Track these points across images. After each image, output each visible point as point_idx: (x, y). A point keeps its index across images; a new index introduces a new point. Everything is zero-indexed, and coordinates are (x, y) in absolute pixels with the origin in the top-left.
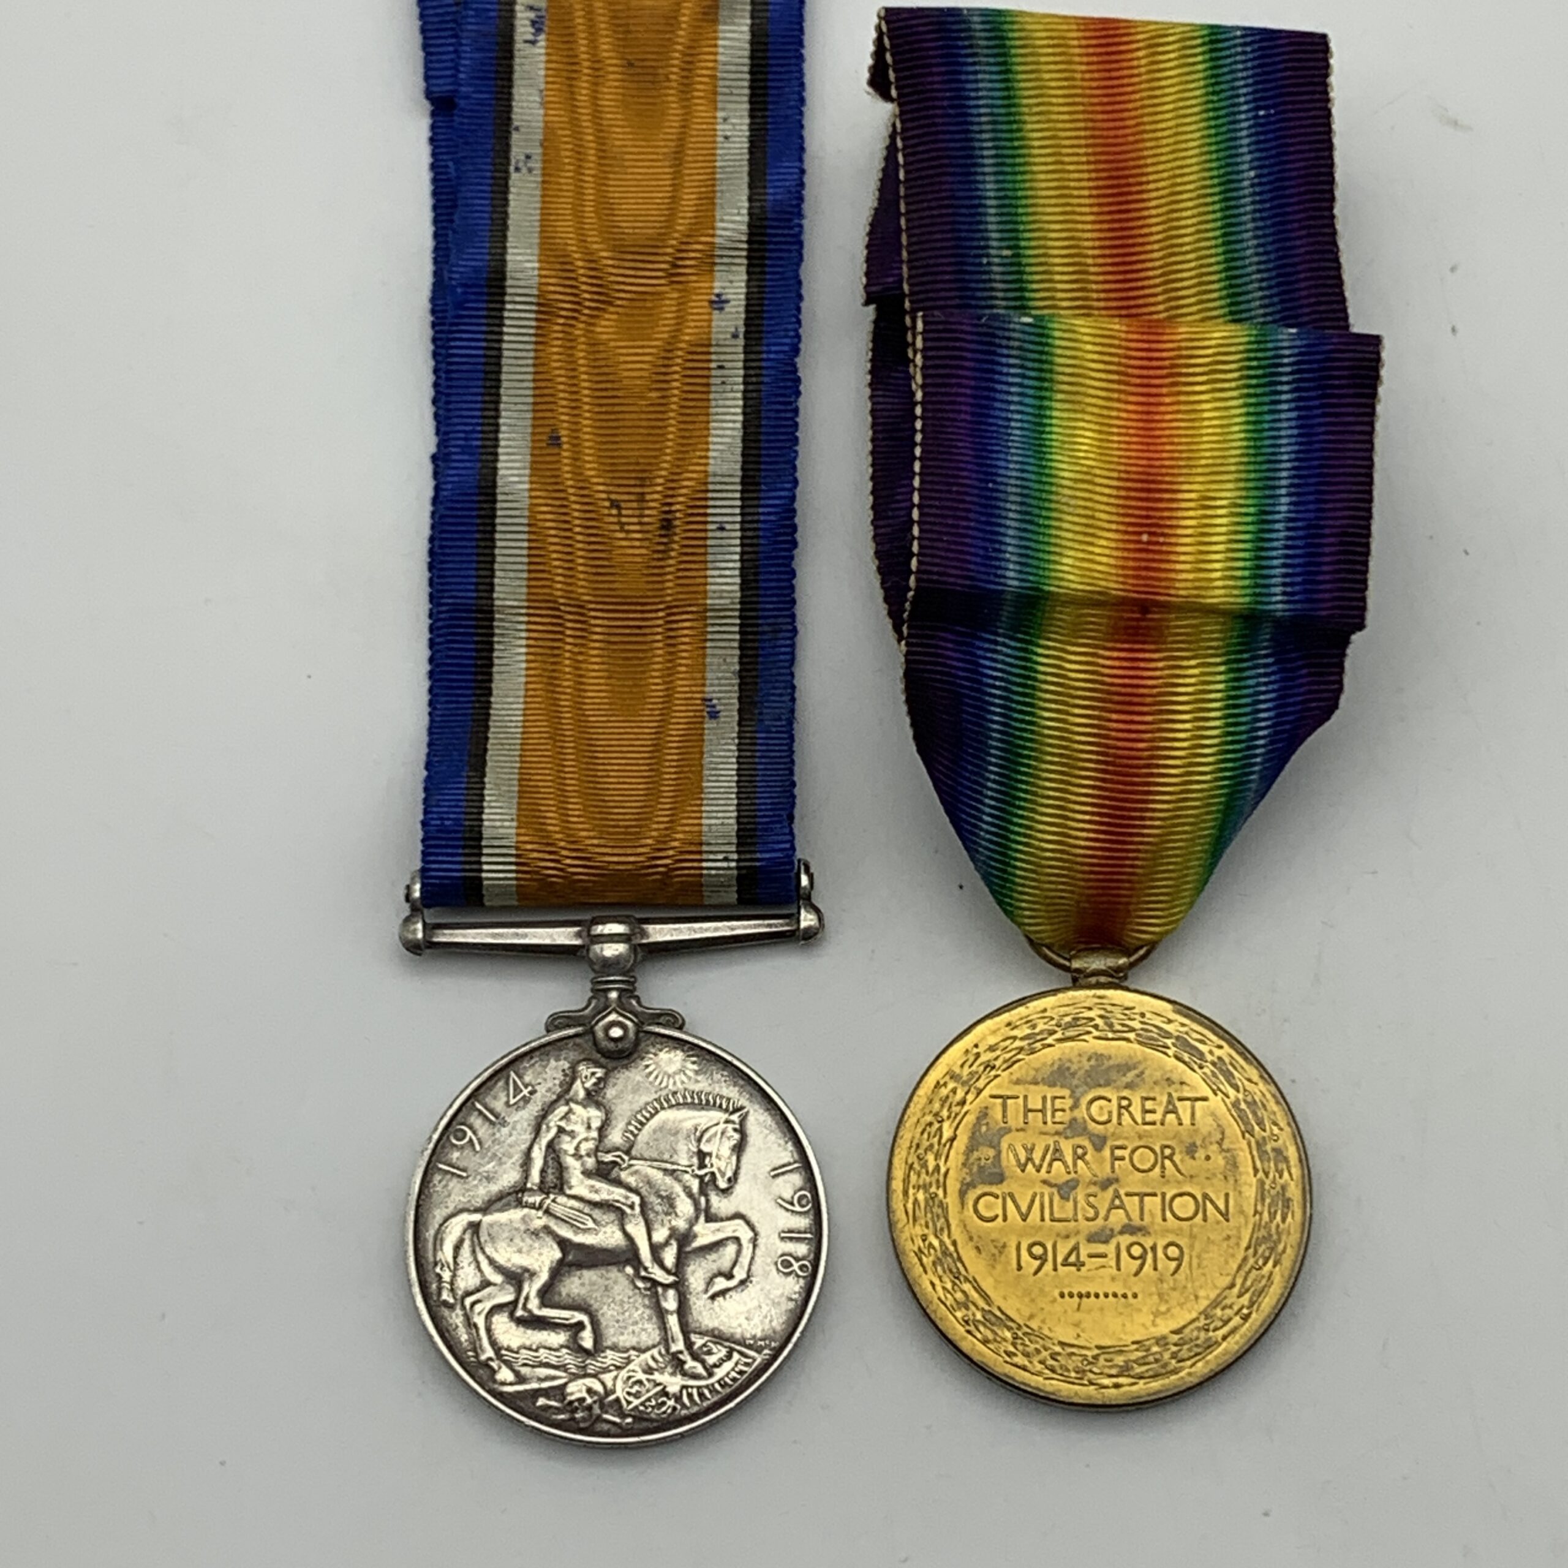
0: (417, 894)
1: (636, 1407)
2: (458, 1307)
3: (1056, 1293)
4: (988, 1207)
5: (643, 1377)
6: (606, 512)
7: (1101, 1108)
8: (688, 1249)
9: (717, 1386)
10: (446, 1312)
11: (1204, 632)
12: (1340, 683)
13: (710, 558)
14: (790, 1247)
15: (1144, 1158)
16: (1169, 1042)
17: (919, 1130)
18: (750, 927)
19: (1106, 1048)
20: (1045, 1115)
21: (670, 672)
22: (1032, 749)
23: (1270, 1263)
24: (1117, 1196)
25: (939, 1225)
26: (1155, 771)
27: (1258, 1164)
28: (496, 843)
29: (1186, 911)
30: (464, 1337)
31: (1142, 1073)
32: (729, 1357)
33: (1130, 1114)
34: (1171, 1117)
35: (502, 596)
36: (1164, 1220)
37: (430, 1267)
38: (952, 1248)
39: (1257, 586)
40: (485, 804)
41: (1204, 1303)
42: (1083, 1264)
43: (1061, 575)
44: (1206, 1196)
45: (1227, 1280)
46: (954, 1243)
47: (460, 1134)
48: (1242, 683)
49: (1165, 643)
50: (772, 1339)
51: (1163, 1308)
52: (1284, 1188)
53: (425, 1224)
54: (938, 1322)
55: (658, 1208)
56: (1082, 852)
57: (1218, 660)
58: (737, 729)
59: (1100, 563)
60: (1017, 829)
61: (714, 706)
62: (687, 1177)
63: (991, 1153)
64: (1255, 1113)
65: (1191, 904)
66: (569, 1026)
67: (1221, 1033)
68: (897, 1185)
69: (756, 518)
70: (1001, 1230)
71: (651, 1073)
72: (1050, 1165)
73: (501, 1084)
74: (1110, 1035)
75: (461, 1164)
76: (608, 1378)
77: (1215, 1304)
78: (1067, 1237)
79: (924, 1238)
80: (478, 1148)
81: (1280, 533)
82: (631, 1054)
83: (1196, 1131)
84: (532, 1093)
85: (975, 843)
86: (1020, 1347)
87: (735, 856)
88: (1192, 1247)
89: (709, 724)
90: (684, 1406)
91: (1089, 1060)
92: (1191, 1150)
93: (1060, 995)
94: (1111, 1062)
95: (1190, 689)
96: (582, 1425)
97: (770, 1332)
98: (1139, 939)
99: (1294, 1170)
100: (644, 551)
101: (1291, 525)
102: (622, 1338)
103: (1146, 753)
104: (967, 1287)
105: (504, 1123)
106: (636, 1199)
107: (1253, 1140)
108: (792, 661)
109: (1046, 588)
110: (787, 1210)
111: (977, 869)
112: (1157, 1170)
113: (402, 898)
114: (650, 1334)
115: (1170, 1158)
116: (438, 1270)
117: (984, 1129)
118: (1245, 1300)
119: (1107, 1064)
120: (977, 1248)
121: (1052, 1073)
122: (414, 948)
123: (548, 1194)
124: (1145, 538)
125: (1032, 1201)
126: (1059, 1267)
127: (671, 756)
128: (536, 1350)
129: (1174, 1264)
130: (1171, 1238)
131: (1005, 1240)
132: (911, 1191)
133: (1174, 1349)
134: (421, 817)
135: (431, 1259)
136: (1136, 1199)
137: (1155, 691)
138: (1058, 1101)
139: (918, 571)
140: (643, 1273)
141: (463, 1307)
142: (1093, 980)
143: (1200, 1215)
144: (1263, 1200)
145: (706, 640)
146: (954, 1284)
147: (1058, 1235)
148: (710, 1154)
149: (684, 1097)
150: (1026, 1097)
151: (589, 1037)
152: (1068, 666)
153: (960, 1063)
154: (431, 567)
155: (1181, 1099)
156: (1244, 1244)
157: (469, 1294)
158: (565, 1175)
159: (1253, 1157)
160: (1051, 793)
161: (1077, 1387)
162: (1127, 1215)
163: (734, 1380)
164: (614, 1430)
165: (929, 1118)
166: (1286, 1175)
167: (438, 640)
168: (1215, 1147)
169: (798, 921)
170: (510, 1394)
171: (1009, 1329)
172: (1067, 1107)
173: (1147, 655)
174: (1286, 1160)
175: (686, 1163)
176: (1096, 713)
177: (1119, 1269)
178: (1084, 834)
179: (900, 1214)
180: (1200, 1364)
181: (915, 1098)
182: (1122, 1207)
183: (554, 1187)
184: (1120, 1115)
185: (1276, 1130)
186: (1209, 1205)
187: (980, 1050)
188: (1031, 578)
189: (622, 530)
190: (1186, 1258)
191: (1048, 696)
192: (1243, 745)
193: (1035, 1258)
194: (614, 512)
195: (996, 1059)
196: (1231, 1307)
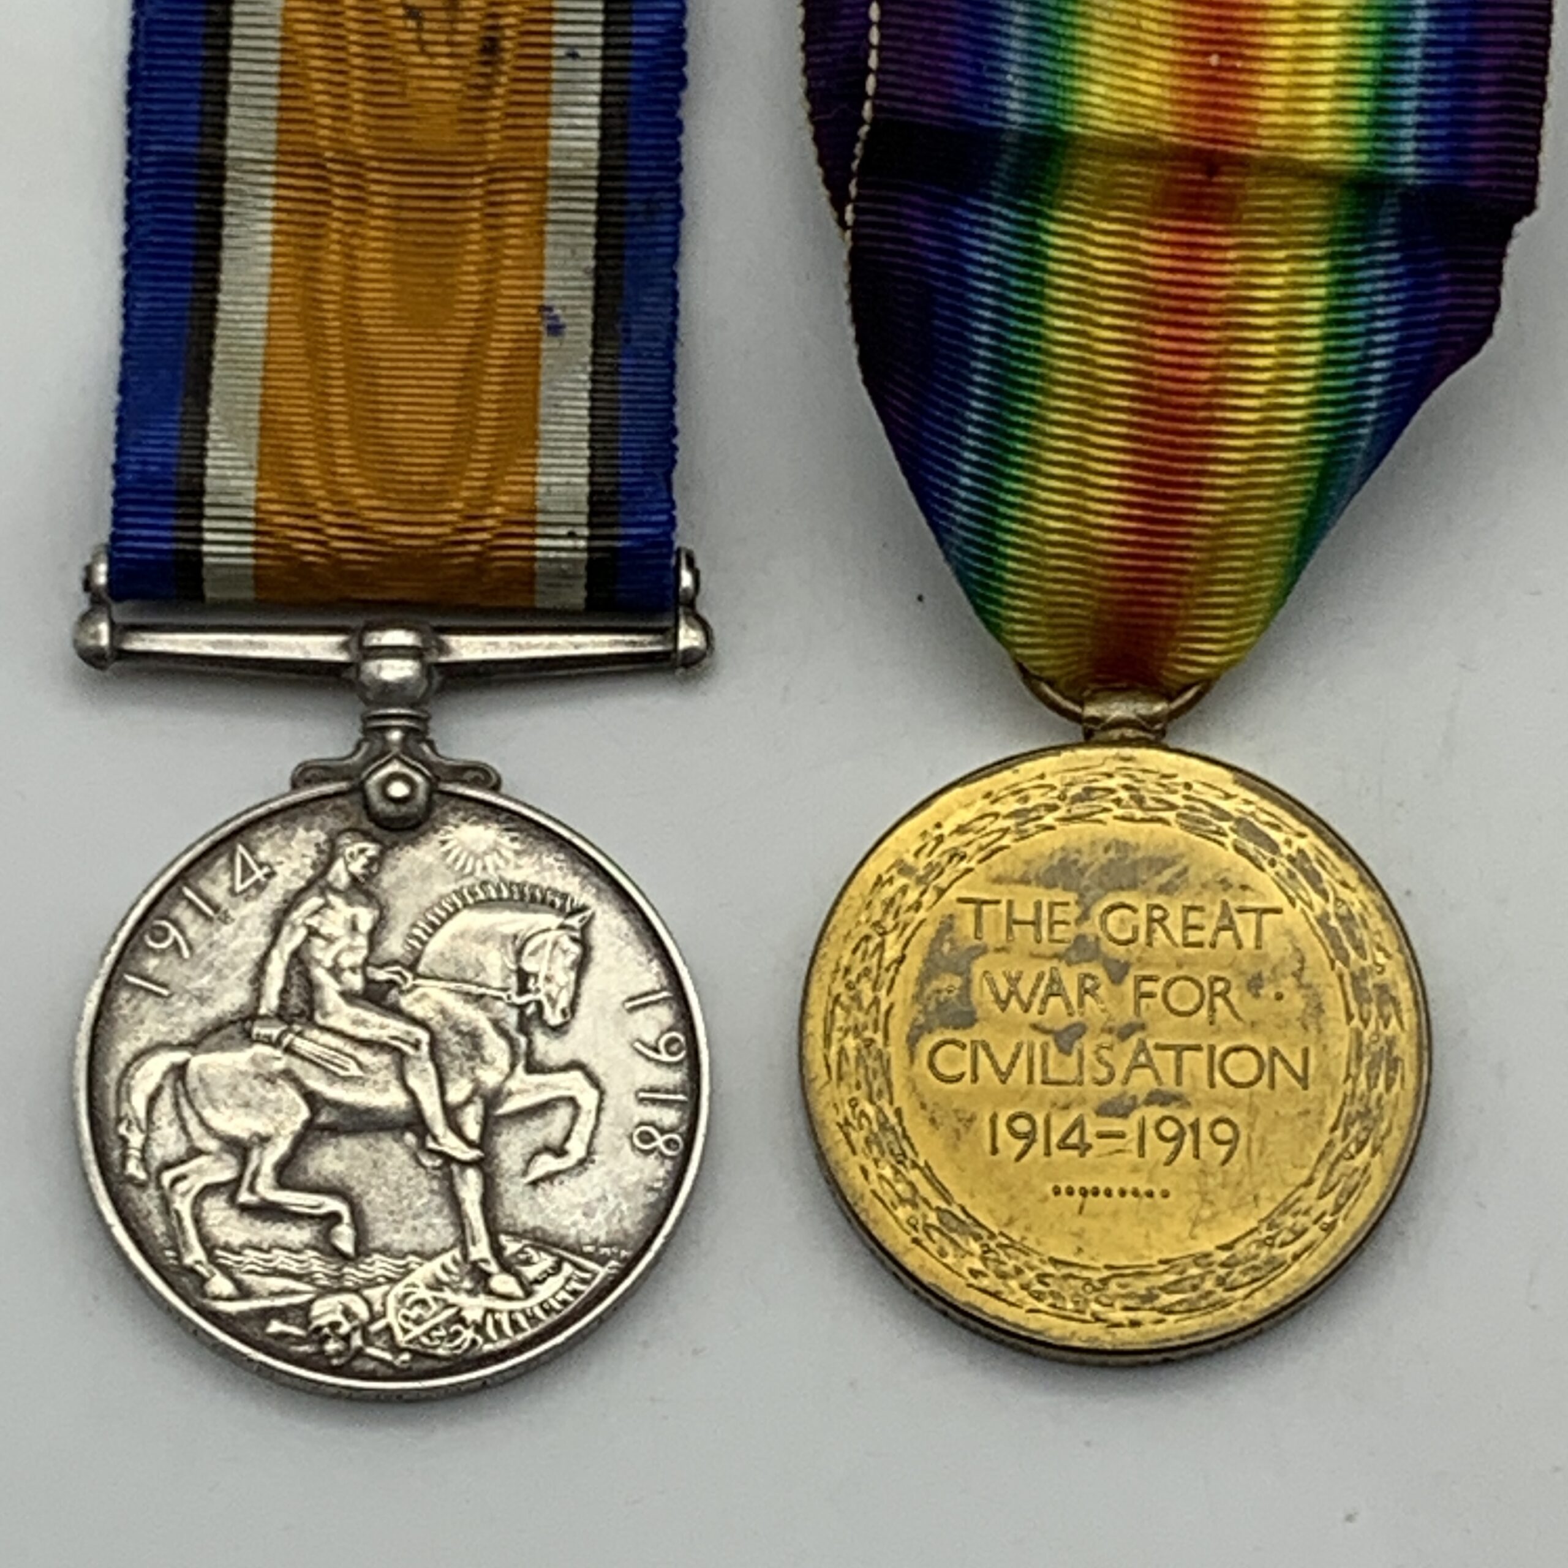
0: (101, 579)
1: (416, 1339)
2: (152, 1185)
3: (1049, 1188)
4: (951, 1061)
5: (428, 1295)
6: (399, 23)
7: (1122, 921)
8: (501, 1111)
9: (539, 1313)
10: (134, 1193)
11: (1297, 208)
12: (1496, 297)
13: (554, 98)
14: (653, 1113)
15: (1185, 996)
16: (1226, 825)
17: (852, 945)
18: (603, 644)
19: (1133, 832)
20: (1038, 931)
21: (491, 269)
22: (1034, 376)
23: (1367, 1150)
24: (1142, 1047)
25: (875, 1088)
26: (1219, 414)
27: (1354, 1007)
28: (224, 500)
29: (1259, 634)
30: (159, 1229)
31: (1185, 870)
32: (557, 1269)
33: (1165, 929)
34: (1227, 935)
35: (237, 143)
36: (1212, 1085)
37: (111, 1124)
38: (893, 1120)
39: (1378, 138)
40: (209, 445)
41: (1266, 1208)
42: (1089, 1147)
43: (1087, 109)
44: (1274, 1052)
45: (1305, 1174)
46: (898, 1112)
47: (159, 933)
48: (1352, 289)
49: (1239, 221)
50: (622, 1246)
51: (1206, 1213)
52: (1391, 1042)
53: (104, 1061)
54: (871, 1226)
55: (456, 1049)
56: (1105, 534)
57: (1317, 252)
58: (590, 350)
59: (1144, 95)
60: (1010, 498)
61: (556, 318)
62: (500, 1005)
63: (958, 982)
64: (1351, 934)
65: (1266, 623)
66: (325, 780)
67: (1304, 814)
68: (816, 1025)
69: (626, 40)
70: (969, 1094)
71: (448, 853)
72: (1044, 1002)
73: (222, 861)
74: (1139, 814)
75: (163, 977)
76: (375, 1294)
77: (1285, 1208)
78: (1066, 1107)
79: (854, 1103)
80: (186, 953)
81: (1415, 60)
82: (419, 824)
83: (1265, 958)
84: (271, 875)
85: (945, 517)
86: (991, 1264)
87: (585, 532)
88: (1251, 1126)
89: (547, 344)
90: (488, 1340)
91: (1107, 850)
92: (1255, 984)
93: (1066, 754)
94: (1140, 855)
95: (1273, 294)
96: (335, 1362)
97: (620, 1237)
98: (1184, 673)
99: (1405, 1018)
100: (455, 85)
101: (1432, 50)
102: (397, 1237)
103: (1206, 388)
104: (914, 1175)
105: (226, 919)
106: (424, 1036)
107: (1346, 971)
108: (674, 255)
109: (1066, 128)
110: (648, 1059)
111: (948, 558)
112: (1204, 1012)
113: (77, 586)
114: (441, 1231)
115: (1223, 995)
116: (122, 1129)
117: (946, 947)
118: (1329, 1201)
119: (1132, 856)
120: (933, 1121)
121: (1051, 869)
122: (94, 658)
123: (290, 1023)
124: (1214, 60)
125: (1016, 1056)
126: (1054, 1149)
127: (492, 387)
128: (268, 1251)
129: (1224, 1150)
130: (1223, 1112)
131: (973, 1109)
132: (836, 1035)
133: (1222, 1272)
134: (112, 458)
135: (113, 1114)
136: (1171, 1054)
137: (1222, 294)
138: (1058, 910)
139: (877, 95)
140: (431, 1145)
141: (159, 1187)
142: (1115, 734)
143: (1265, 1078)
144: (1359, 1058)
145: (546, 222)
146: (897, 1172)
147: (1054, 1104)
148: (536, 976)
149: (498, 890)
150: (1010, 903)
151: (357, 797)
152: (1093, 250)
153: (914, 848)
154: (131, 98)
155: (1241, 911)
156: (1330, 1122)
157: (168, 1166)
158: (317, 996)
159: (1345, 994)
160: (1062, 444)
161: (1074, 1325)
162: (1157, 1077)
163: (565, 1303)
164: (382, 1370)
165: (866, 930)
166: (1394, 1022)
167: (140, 207)
168: (1290, 981)
169: (675, 639)
170: (229, 1315)
171: (977, 1238)
172: (1071, 918)
173: (1212, 240)
174: (1394, 1001)
175: (497, 984)
176: (1133, 324)
177: (1142, 1154)
178: (1109, 508)
179: (817, 1068)
180: (1258, 1295)
181: (845, 900)
182: (1149, 1064)
183: (301, 1014)
184: (1150, 932)
185: (1381, 958)
186: (1279, 1065)
187: (946, 830)
188: (1044, 111)
189: (423, 53)
190: (1242, 1143)
191: (1062, 295)
192: (1350, 382)
193: (1016, 1134)
194: (411, 24)
195: (969, 844)
196: (1306, 1213)
